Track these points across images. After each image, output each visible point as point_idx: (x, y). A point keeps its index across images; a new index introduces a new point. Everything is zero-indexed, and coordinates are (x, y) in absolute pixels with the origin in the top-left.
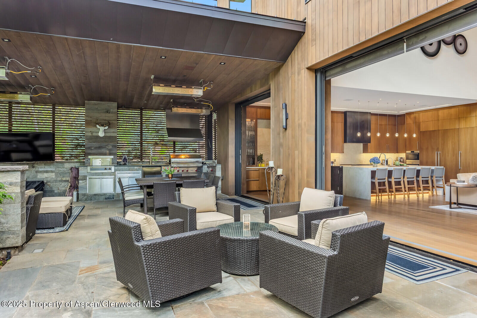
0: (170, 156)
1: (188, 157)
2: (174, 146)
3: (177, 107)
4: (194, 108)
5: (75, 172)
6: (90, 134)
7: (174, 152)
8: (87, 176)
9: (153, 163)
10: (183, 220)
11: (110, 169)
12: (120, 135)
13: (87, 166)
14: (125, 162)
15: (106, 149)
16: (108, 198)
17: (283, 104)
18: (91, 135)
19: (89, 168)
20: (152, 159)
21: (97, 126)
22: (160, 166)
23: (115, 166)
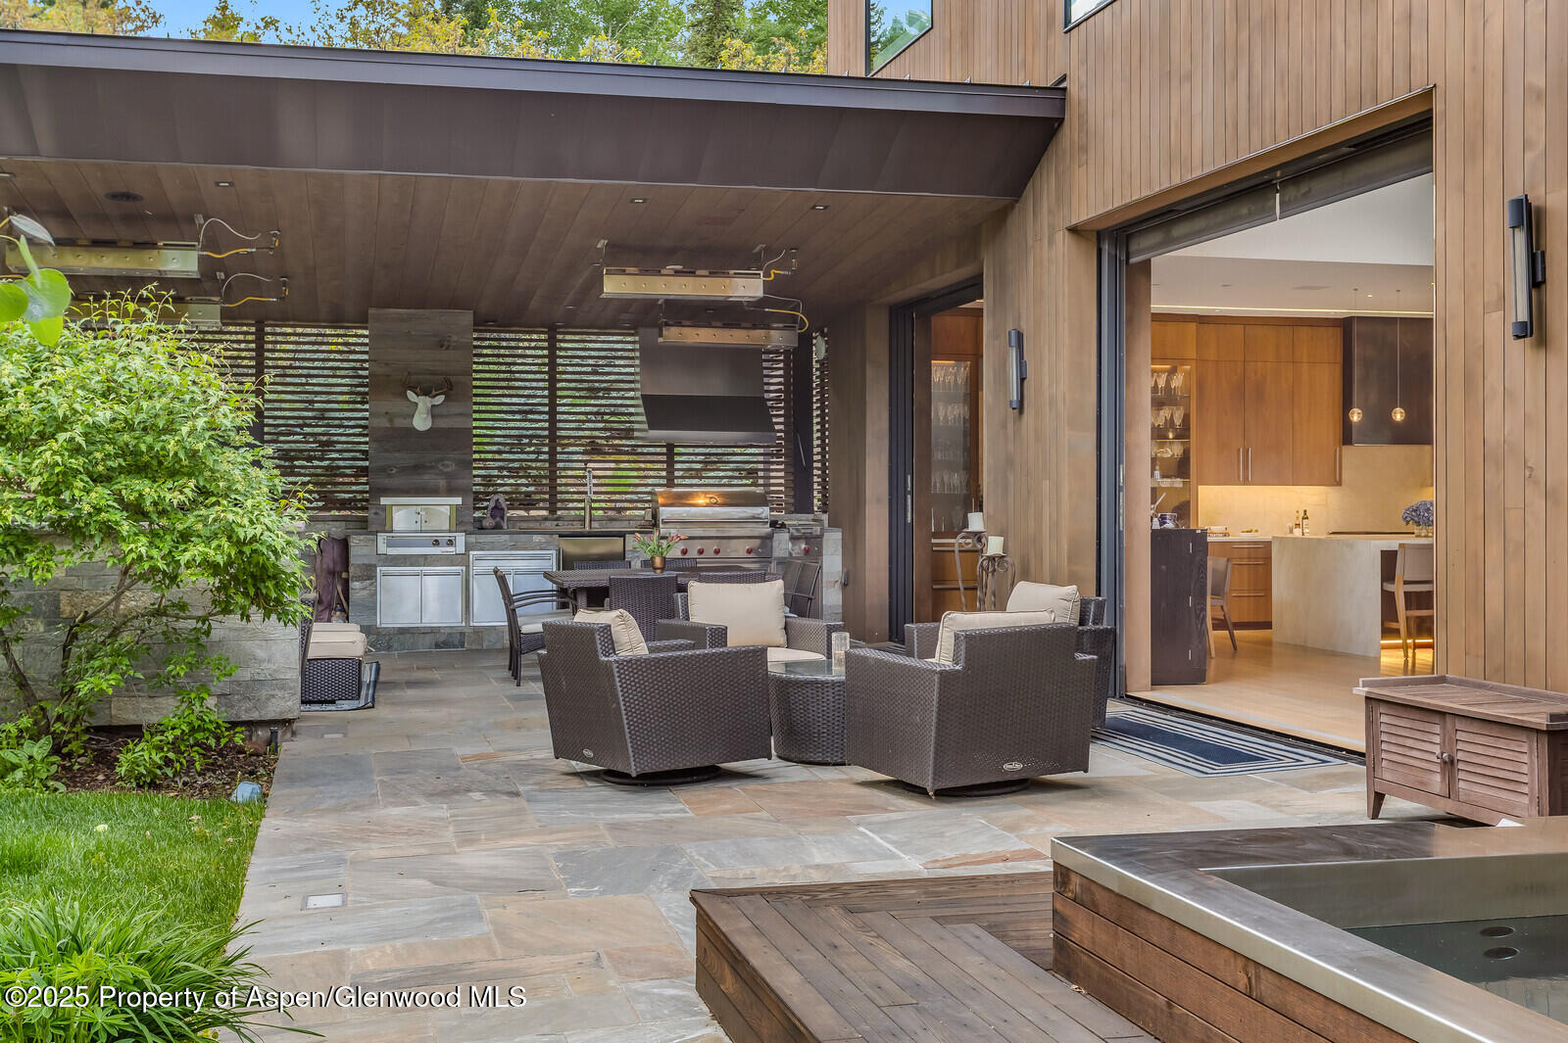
0: (655, 498)
1: (720, 500)
2: (670, 462)
3: (679, 324)
4: (738, 326)
5: (333, 553)
6: (384, 423)
7: (670, 482)
8: (375, 566)
9: (595, 525)
10: (693, 642)
11: (450, 543)
12: (483, 424)
13: (377, 532)
14: (498, 519)
15: (437, 474)
16: (446, 644)
17: (1010, 333)
18: (388, 425)
19: (382, 537)
20: (591, 508)
21: (410, 394)
22: (622, 535)
23: (468, 533)
